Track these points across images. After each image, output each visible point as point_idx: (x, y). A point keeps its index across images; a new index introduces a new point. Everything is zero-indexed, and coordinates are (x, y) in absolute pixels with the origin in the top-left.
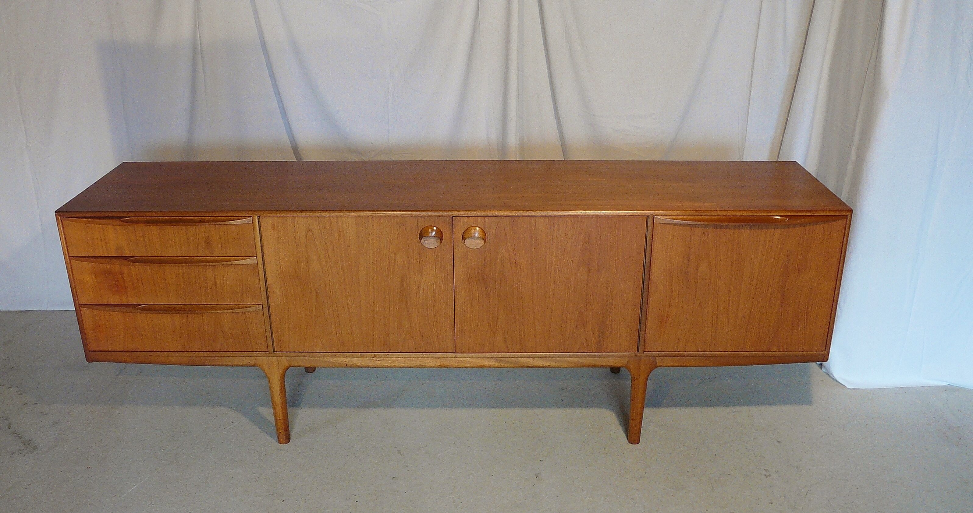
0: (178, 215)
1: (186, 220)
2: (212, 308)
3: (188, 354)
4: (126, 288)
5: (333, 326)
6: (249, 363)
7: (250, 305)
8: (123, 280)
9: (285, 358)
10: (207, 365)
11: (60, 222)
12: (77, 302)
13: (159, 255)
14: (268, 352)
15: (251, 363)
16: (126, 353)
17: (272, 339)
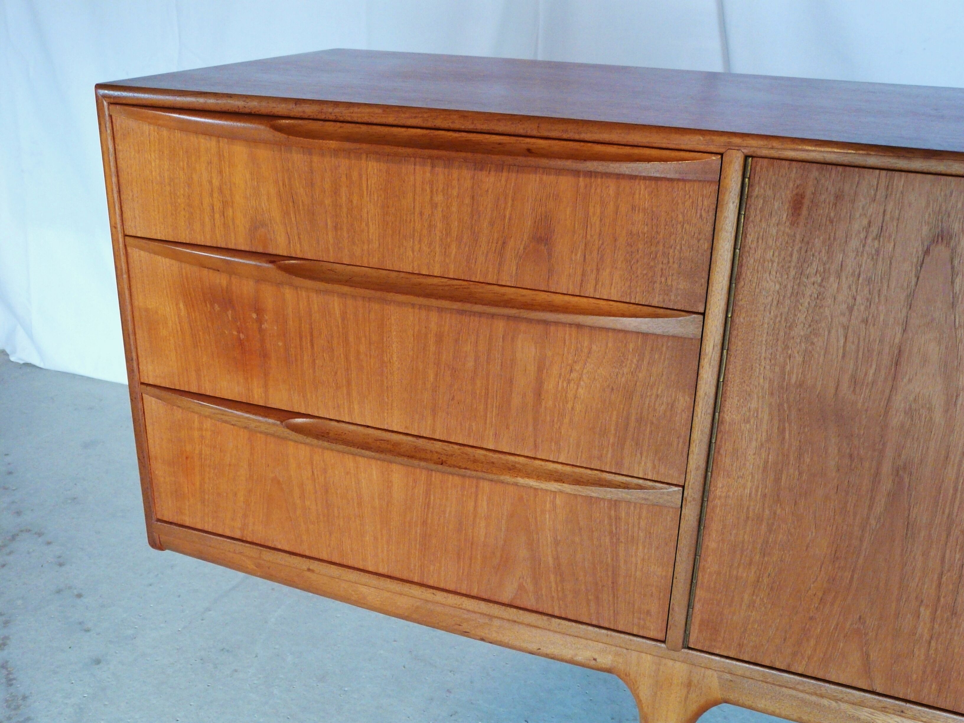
0: (457, 126)
1: (479, 143)
2: (512, 469)
3: (416, 591)
4: (265, 356)
5: (925, 613)
6: (595, 659)
7: (641, 482)
8: (260, 330)
9: (715, 673)
10: (465, 633)
11: (107, 118)
12: (136, 378)
13: (374, 261)
14: (664, 642)
15: (598, 660)
16: (248, 549)
17: (690, 606)
